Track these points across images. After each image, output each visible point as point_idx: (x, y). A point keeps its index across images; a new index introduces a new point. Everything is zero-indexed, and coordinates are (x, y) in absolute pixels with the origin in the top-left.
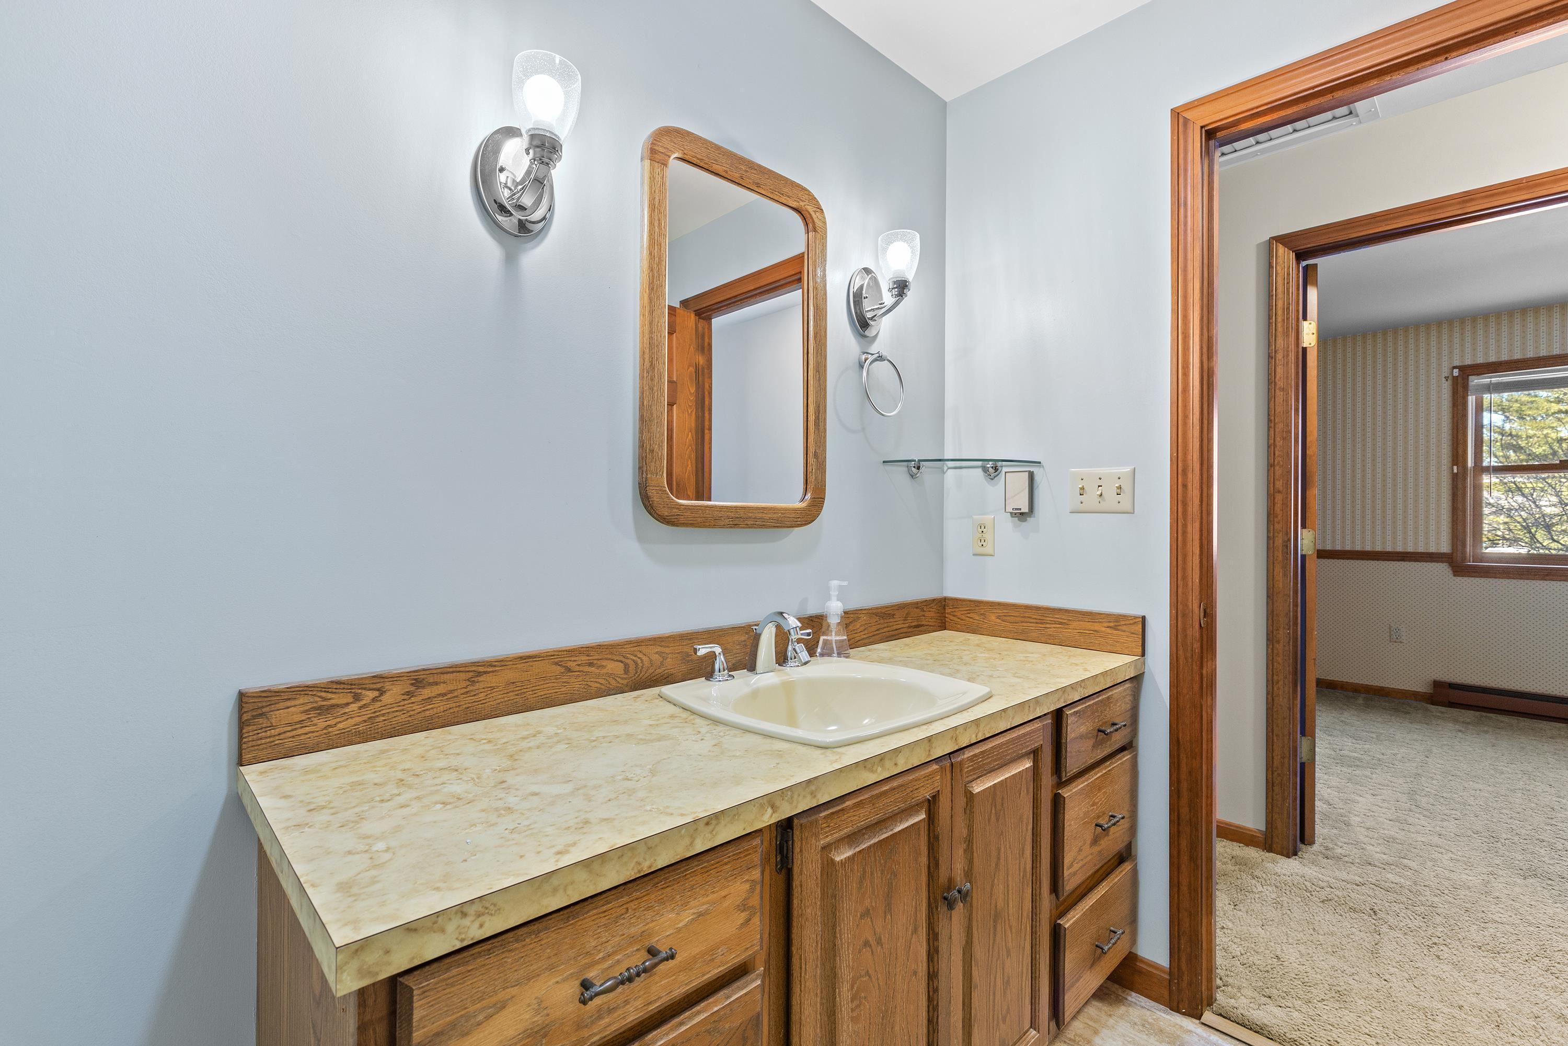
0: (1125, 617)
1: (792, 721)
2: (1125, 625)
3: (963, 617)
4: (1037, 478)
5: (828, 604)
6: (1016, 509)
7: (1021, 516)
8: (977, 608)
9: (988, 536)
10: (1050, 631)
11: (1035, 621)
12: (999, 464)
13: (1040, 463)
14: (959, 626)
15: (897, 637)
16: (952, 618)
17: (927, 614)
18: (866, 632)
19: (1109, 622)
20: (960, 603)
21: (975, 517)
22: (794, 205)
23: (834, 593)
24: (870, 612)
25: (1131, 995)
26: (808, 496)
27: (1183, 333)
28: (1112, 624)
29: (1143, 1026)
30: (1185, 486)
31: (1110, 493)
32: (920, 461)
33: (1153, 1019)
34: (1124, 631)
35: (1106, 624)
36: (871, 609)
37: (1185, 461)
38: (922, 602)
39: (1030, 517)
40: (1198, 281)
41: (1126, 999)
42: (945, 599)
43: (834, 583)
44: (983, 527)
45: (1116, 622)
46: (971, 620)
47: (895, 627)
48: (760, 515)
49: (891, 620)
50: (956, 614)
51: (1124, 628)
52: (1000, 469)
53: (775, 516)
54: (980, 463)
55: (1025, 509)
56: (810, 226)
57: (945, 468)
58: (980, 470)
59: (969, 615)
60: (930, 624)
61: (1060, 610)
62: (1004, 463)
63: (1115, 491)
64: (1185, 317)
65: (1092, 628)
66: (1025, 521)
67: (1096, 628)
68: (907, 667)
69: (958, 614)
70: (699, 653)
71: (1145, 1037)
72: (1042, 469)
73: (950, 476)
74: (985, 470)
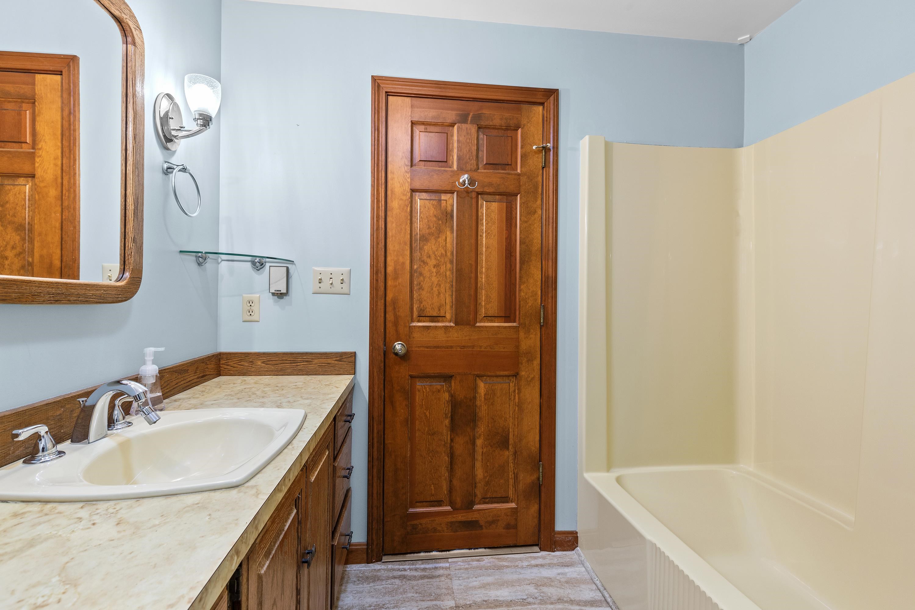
0: (345, 353)
1: (129, 479)
2: (346, 358)
3: (235, 365)
4: (291, 271)
5: (143, 368)
6: (278, 291)
7: (279, 295)
8: (247, 358)
9: (255, 308)
10: (299, 367)
11: (290, 362)
12: (265, 260)
13: (293, 262)
14: (232, 372)
15: (190, 387)
16: (226, 367)
17: (210, 366)
18: (168, 387)
19: (337, 357)
20: (233, 355)
21: (243, 295)
22: (117, 13)
23: (149, 358)
24: (172, 370)
25: (347, 567)
26: (127, 275)
27: (377, 199)
28: (338, 359)
29: (359, 580)
30: (377, 280)
31: (337, 282)
32: (206, 253)
33: (362, 574)
34: (345, 362)
35: (335, 359)
36: (172, 368)
37: (377, 267)
38: (206, 358)
39: (286, 296)
40: (384, 172)
41: (346, 571)
42: (220, 354)
43: (150, 350)
44: (251, 303)
45: (341, 357)
46: (242, 367)
47: (188, 380)
48: (83, 292)
49: (186, 374)
50: (229, 364)
51: (345, 360)
52: (264, 264)
53: (98, 292)
54: (249, 258)
55: (284, 291)
56: (129, 39)
57: (220, 260)
58: (249, 264)
59: (240, 363)
60: (211, 373)
61: (306, 354)
62: (267, 260)
63: (340, 281)
64: (378, 190)
65: (327, 362)
66: (282, 298)
67: (329, 362)
68: (222, 407)
69: (231, 364)
70: (21, 438)
71: (361, 586)
72: (294, 266)
73: (224, 266)
74: (253, 263)
